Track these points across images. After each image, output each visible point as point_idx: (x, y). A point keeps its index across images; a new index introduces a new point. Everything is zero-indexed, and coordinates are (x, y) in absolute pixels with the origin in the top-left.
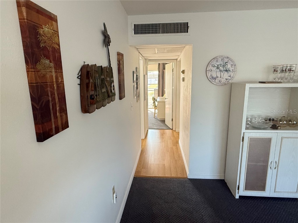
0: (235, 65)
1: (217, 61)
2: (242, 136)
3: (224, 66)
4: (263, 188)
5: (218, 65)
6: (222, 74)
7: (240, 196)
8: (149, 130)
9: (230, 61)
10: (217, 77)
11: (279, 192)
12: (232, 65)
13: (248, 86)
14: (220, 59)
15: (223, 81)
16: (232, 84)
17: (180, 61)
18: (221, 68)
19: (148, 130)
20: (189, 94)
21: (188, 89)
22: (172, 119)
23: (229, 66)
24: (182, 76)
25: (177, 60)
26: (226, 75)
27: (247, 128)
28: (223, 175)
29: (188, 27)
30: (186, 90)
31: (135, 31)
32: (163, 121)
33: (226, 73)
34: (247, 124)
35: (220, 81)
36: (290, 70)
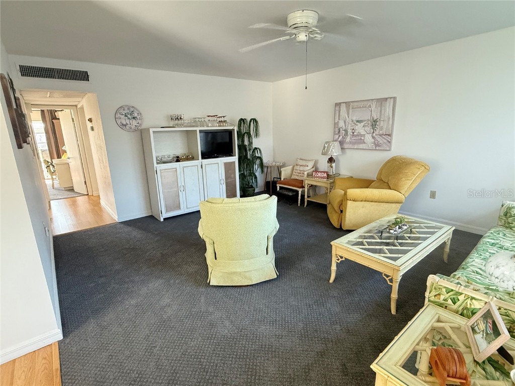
0: (141, 114)
1: (124, 110)
2: (155, 170)
3: (131, 114)
4: (179, 208)
5: (126, 113)
6: (131, 121)
7: (164, 219)
8: (51, 202)
9: (135, 110)
10: (127, 124)
11: (189, 208)
12: (138, 114)
13: (151, 130)
14: (126, 109)
15: (133, 127)
16: (141, 130)
17: (82, 108)
18: (129, 116)
19: (49, 202)
20: (103, 141)
21: (101, 137)
22: (85, 182)
23: (136, 115)
24: (89, 125)
25: (76, 106)
26: (134, 123)
27: (157, 163)
28: (150, 211)
29: (88, 76)
30: (97, 139)
31: (21, 72)
32: (71, 190)
33: (134, 120)
34: (157, 160)
35: (130, 128)
36: (181, 119)
